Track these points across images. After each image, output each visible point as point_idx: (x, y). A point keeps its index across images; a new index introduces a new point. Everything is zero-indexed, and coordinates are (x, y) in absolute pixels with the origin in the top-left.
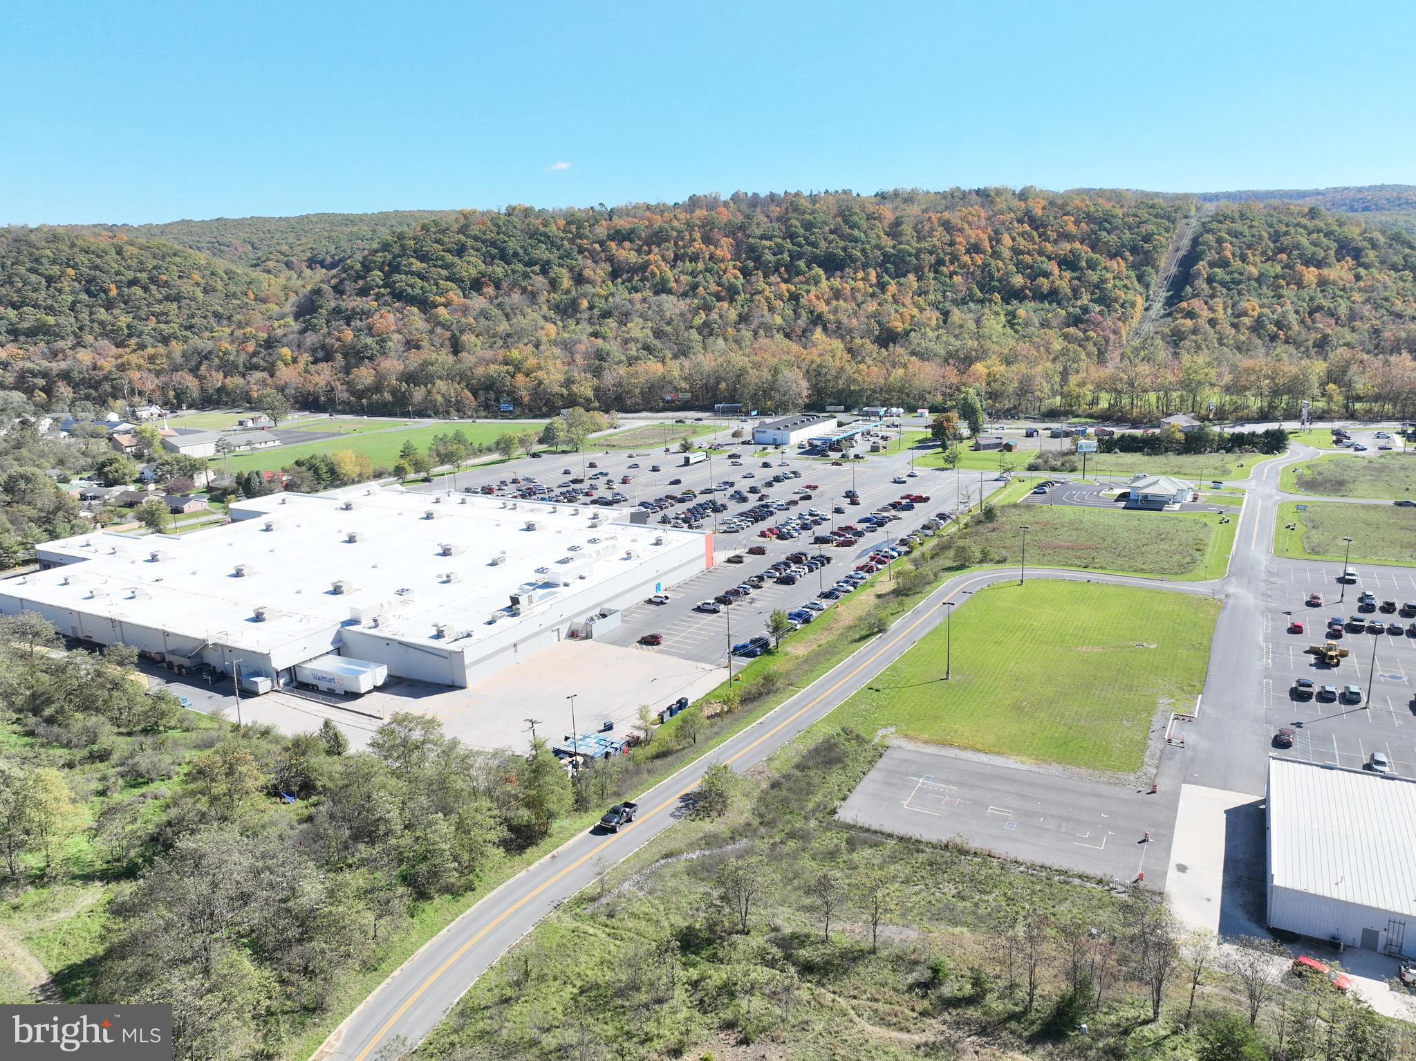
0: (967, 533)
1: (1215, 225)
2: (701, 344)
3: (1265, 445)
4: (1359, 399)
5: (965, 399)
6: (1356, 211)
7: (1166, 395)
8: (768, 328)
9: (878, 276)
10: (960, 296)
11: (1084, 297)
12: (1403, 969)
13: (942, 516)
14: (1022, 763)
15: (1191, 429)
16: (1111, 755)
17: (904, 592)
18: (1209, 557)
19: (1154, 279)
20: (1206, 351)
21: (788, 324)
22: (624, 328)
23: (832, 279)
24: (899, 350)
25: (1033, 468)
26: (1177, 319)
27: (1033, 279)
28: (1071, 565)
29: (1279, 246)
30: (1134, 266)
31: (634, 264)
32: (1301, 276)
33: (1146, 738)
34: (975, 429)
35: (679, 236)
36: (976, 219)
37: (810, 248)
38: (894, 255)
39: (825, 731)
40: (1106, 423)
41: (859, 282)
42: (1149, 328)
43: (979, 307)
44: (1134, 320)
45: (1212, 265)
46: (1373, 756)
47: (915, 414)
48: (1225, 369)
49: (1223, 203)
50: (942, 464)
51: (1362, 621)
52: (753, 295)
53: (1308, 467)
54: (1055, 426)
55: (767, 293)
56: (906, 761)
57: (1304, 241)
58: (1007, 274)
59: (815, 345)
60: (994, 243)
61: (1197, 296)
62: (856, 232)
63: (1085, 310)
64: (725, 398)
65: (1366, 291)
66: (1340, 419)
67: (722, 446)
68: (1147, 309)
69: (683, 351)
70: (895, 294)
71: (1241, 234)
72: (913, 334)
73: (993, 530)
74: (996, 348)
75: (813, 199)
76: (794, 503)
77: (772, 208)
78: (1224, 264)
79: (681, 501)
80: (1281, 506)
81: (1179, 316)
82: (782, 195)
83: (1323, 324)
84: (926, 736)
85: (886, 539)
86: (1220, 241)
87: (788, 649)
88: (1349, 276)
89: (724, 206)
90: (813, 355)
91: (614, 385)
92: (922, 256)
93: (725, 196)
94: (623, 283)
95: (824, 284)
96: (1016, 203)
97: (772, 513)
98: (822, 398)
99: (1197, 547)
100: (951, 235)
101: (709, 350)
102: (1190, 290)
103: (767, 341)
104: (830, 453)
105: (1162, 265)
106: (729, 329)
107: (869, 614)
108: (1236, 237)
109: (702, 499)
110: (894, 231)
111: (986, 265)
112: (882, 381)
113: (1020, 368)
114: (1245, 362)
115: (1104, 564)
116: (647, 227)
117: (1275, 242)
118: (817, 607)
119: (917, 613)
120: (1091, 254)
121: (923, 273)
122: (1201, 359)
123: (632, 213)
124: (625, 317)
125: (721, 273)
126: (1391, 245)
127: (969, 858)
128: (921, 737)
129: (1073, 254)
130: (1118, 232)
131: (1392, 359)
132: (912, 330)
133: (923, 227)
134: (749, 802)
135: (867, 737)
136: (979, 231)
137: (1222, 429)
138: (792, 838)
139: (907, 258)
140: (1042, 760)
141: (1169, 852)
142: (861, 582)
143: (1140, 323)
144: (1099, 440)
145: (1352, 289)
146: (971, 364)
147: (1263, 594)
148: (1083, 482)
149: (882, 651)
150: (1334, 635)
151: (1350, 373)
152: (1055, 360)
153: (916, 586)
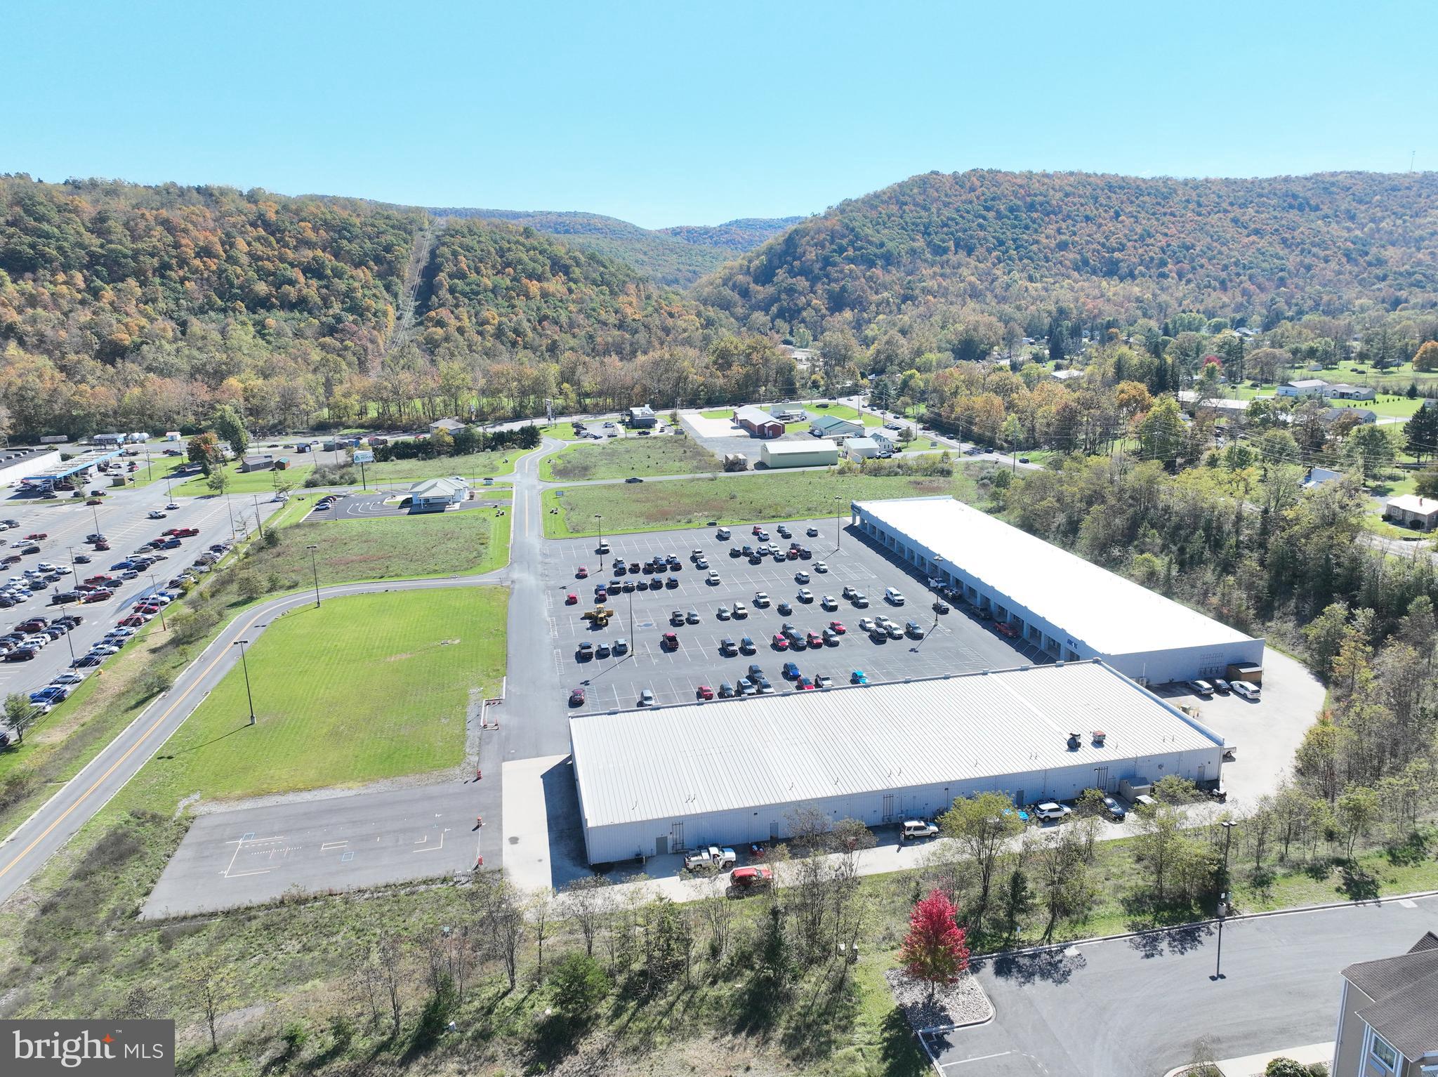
0: (249, 563)
1: (447, 239)
3: (523, 440)
4: (587, 395)
5: (222, 417)
6: (560, 233)
7: (430, 401)
9: (86, 280)
10: (196, 304)
11: (335, 306)
12: (686, 860)
13: (217, 549)
14: (349, 789)
15: (457, 431)
16: (435, 756)
17: (185, 640)
18: (492, 550)
19: (403, 289)
20: (459, 357)
23: (21, 282)
24: (131, 368)
25: (310, 484)
26: (428, 327)
27: (278, 287)
28: (367, 578)
29: (506, 262)
30: (380, 276)
32: (527, 288)
33: (464, 729)
34: (239, 449)
36: (201, 219)
38: (103, 255)
39: (108, 823)
40: (378, 432)
41: (63, 286)
42: (403, 336)
43: (221, 316)
44: (388, 329)
45: (451, 276)
46: (642, 694)
47: (164, 439)
48: (479, 374)
49: (451, 218)
50: (206, 490)
51: (618, 583)
53: (559, 457)
54: (328, 439)
56: (218, 826)
57: (524, 257)
58: (247, 281)
59: (10, 363)
60: (228, 247)
61: (441, 305)
62: (45, 226)
63: (339, 319)
65: (578, 303)
66: (576, 413)
68: (399, 318)
70: (113, 302)
71: (472, 248)
72: (145, 347)
73: (279, 555)
74: (250, 361)
76: (16, 559)
78: (462, 276)
80: (543, 493)
81: (430, 324)
83: (550, 330)
84: (238, 792)
85: (151, 584)
86: (455, 254)
87: (38, 739)
88: (564, 290)
90: (10, 375)
92: (142, 258)
95: (10, 287)
96: (245, 205)
98: (33, 428)
99: (480, 541)
100: (174, 236)
102: (436, 300)
104: (56, 493)
105: (407, 275)
107: (144, 673)
108: (469, 251)
110: (99, 225)
111: (221, 272)
112: (113, 403)
113: (280, 381)
114: (495, 367)
115: (399, 572)
117: (501, 257)
118: (71, 679)
119: (205, 661)
120: (335, 262)
121: (147, 278)
122: (457, 365)
126: (590, 264)
127: (309, 905)
128: (232, 795)
129: (317, 261)
130: (358, 241)
131: (606, 360)
132: (142, 343)
133: (136, 225)
134: (11, 943)
135: (166, 814)
136: (208, 234)
137: (485, 429)
138: (82, 963)
139: (122, 260)
140: (369, 780)
141: (501, 829)
142: (127, 639)
143: (395, 332)
144: (374, 450)
145: (567, 301)
146: (222, 378)
147: (542, 575)
148: (365, 493)
149: (167, 713)
150: (601, 600)
151: (578, 374)
152: (315, 371)
153: (198, 630)
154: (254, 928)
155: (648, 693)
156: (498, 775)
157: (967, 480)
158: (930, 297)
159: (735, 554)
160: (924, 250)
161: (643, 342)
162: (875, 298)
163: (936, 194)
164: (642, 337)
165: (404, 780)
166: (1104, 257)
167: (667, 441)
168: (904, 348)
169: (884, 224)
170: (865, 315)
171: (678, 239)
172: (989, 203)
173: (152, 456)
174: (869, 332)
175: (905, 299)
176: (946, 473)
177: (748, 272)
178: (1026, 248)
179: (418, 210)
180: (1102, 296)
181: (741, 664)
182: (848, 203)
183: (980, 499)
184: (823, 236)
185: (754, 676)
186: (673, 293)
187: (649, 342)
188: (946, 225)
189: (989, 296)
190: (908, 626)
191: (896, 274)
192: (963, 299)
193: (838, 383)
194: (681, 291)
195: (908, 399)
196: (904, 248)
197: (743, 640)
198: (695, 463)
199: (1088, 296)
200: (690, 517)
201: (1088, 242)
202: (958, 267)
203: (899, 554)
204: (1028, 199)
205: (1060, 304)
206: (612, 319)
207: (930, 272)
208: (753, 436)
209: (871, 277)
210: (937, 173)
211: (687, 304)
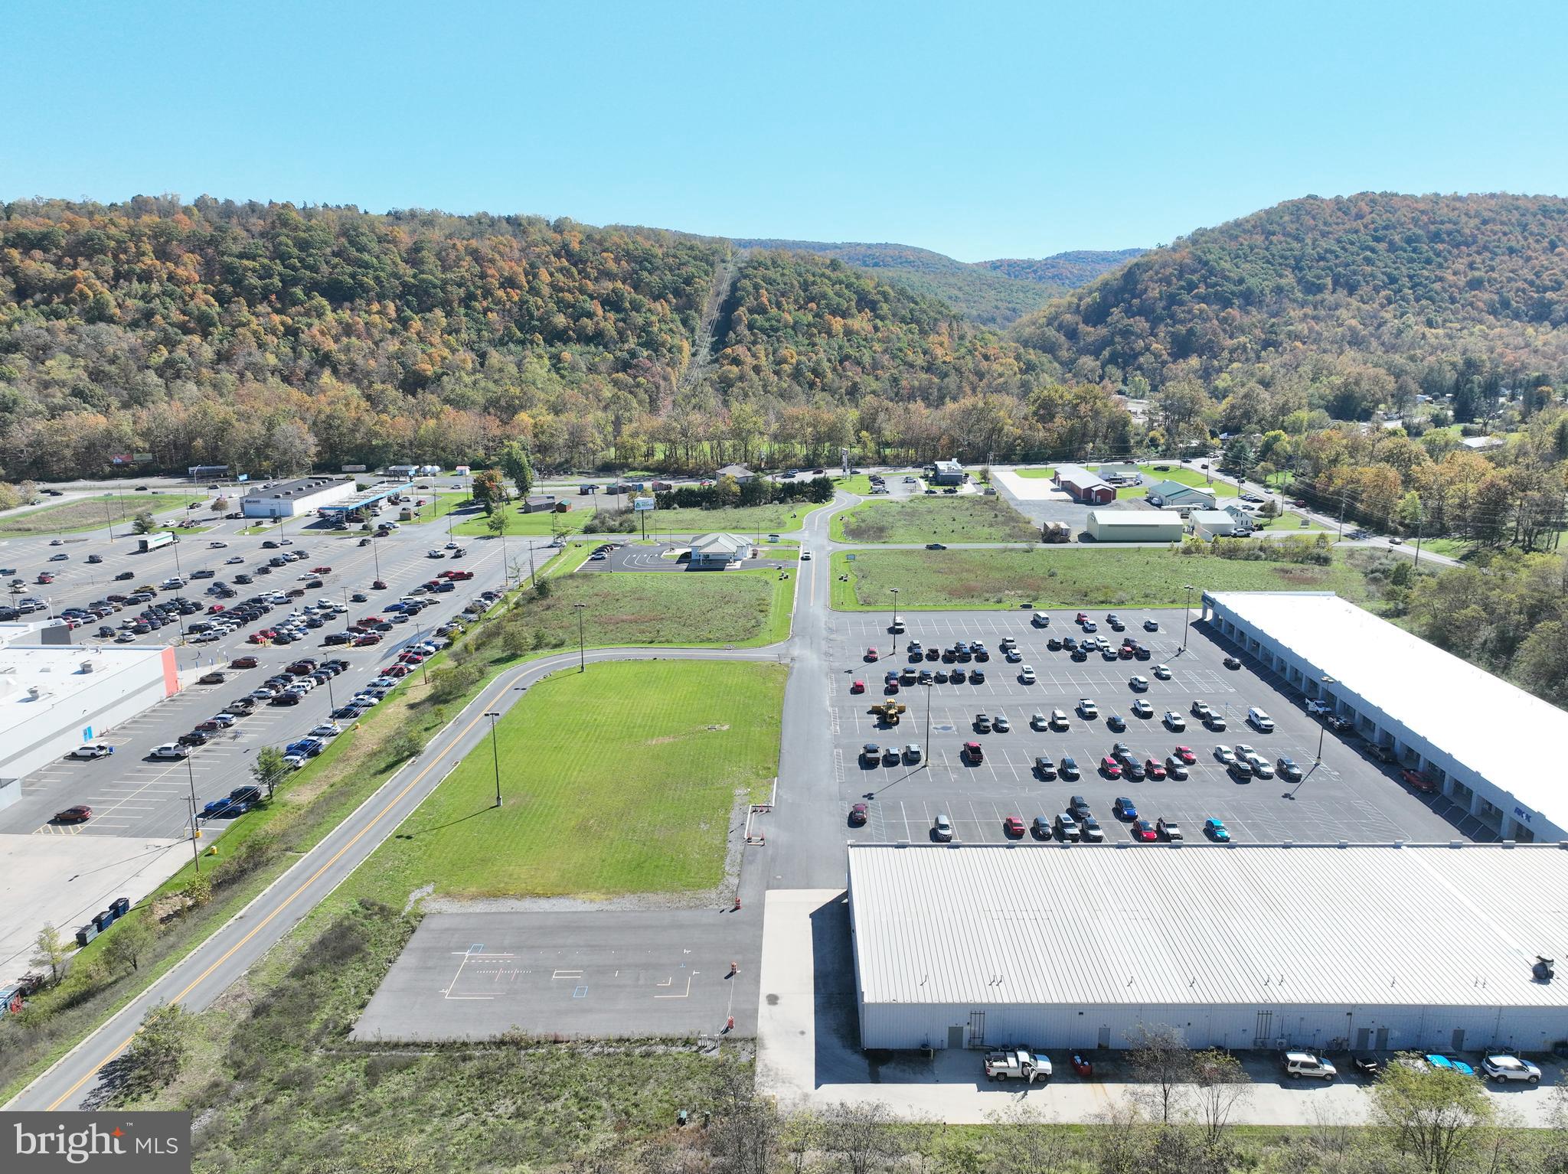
0: (517, 615)
1: (750, 271)
2: (163, 390)
3: (814, 493)
4: (888, 445)
5: (509, 454)
6: (867, 266)
7: (719, 445)
8: (258, 371)
9: (398, 310)
10: (498, 335)
11: (631, 340)
12: (987, 1064)
13: (488, 596)
14: (591, 901)
15: (745, 480)
16: (690, 871)
17: (442, 698)
18: (772, 620)
19: (700, 324)
20: (753, 399)
21: (286, 364)
22: (41, 368)
23: (340, 311)
24: (431, 399)
25: (589, 530)
26: (724, 365)
27: (576, 320)
28: (636, 642)
29: (809, 297)
30: (678, 309)
31: (53, 281)
32: (830, 325)
33: (725, 841)
34: (524, 488)
35: (119, 247)
36: (508, 249)
37: (308, 273)
38: (414, 285)
39: (335, 910)
40: (663, 476)
41: (377, 315)
42: (698, 374)
43: (519, 348)
44: (683, 366)
45: (751, 311)
46: (937, 820)
47: (454, 473)
48: (772, 417)
49: (756, 250)
50: (486, 531)
51: (913, 672)
52: (234, 328)
53: (853, 515)
54: (611, 481)
55: (254, 326)
56: (447, 930)
57: (830, 293)
58: (547, 312)
59: (324, 392)
60: (531, 278)
61: (739, 342)
62: (366, 257)
63: (633, 354)
64: (202, 458)
65: (884, 342)
66: (874, 465)
67: (198, 522)
68: (694, 355)
69: (136, 398)
70: (420, 332)
71: (775, 281)
72: (445, 378)
73: (548, 608)
74: (542, 396)
75: (308, 213)
76: (299, 593)
77: (253, 220)
78: (762, 310)
79: (133, 602)
80: (833, 556)
81: (725, 362)
82: (266, 205)
83: (852, 372)
84: (473, 889)
85: (416, 632)
86: (756, 287)
87: (287, 796)
88: (869, 327)
89: (184, 212)
90: (321, 404)
91: (29, 445)
92: (449, 288)
93: (187, 200)
94: (36, 305)
95: (330, 316)
96: (551, 235)
97: (266, 610)
98: (337, 456)
99: (760, 608)
100: (481, 266)
101: (176, 397)
102: (734, 336)
103: (256, 385)
104: (347, 525)
105: (705, 309)
106: (204, 370)
107: (399, 733)
108: (771, 284)
109: (164, 597)
110: (414, 256)
111: (523, 302)
112: (410, 434)
113: (570, 417)
114: (790, 410)
115: (670, 637)
116: (68, 232)
117: (805, 291)
118: (328, 731)
119: (460, 723)
120: (634, 295)
121: (452, 309)
122: (749, 408)
123: (43, 211)
124: (41, 353)
125: (187, 298)
126: (899, 300)
127: (531, 1051)
128: (466, 893)
129: (616, 294)
130: (659, 272)
131: (910, 406)
132: (443, 374)
133: (448, 255)
134: (217, 1048)
135: (395, 907)
136: (513, 264)
137: (774, 479)
138: (283, 1089)
139: (432, 290)
140: (614, 892)
141: (759, 982)
142: (387, 690)
143: (689, 369)
144: (657, 496)
145: (872, 339)
146: (515, 413)
147: (827, 654)
148: (643, 543)
149: (415, 782)
150: (891, 691)
151: (879, 421)
152: (606, 408)
153: (458, 688)
154: (467, 1073)
155: (944, 820)
156: (761, 905)
157: (1350, 571)
158: (1298, 344)
159: (1053, 646)
160: (1293, 288)
161: (953, 387)
162: (1229, 343)
163: (1312, 222)
164: (952, 381)
165: (652, 897)
166: (1532, 297)
167: (974, 501)
168: (1267, 402)
169: (1246, 256)
170: (1216, 363)
171: (999, 273)
172: (1380, 233)
173: (439, 490)
174: (1222, 381)
175: (1266, 344)
176: (1322, 560)
177: (1077, 311)
178: (1426, 286)
179: (722, 240)
180: (1527, 345)
181: (1060, 793)
182: (1201, 233)
183: (1370, 597)
184: (1169, 270)
185: (1076, 809)
186: (990, 333)
187: (960, 387)
188: (1321, 258)
189: (1374, 343)
190: (1281, 763)
191: (1256, 315)
192: (1340, 347)
193: (1182, 442)
194: (999, 332)
195: (1270, 466)
196: (1268, 286)
197: (1064, 761)
198: (1007, 530)
199: (1507, 346)
200: (1000, 595)
201: (1510, 280)
202: (1336, 309)
203: (1265, 663)
204: (1432, 228)
205: (1469, 354)
206: (920, 360)
207: (1300, 313)
208: (1076, 501)
209: (1225, 319)
210: (1314, 198)
211: (1004, 345)
